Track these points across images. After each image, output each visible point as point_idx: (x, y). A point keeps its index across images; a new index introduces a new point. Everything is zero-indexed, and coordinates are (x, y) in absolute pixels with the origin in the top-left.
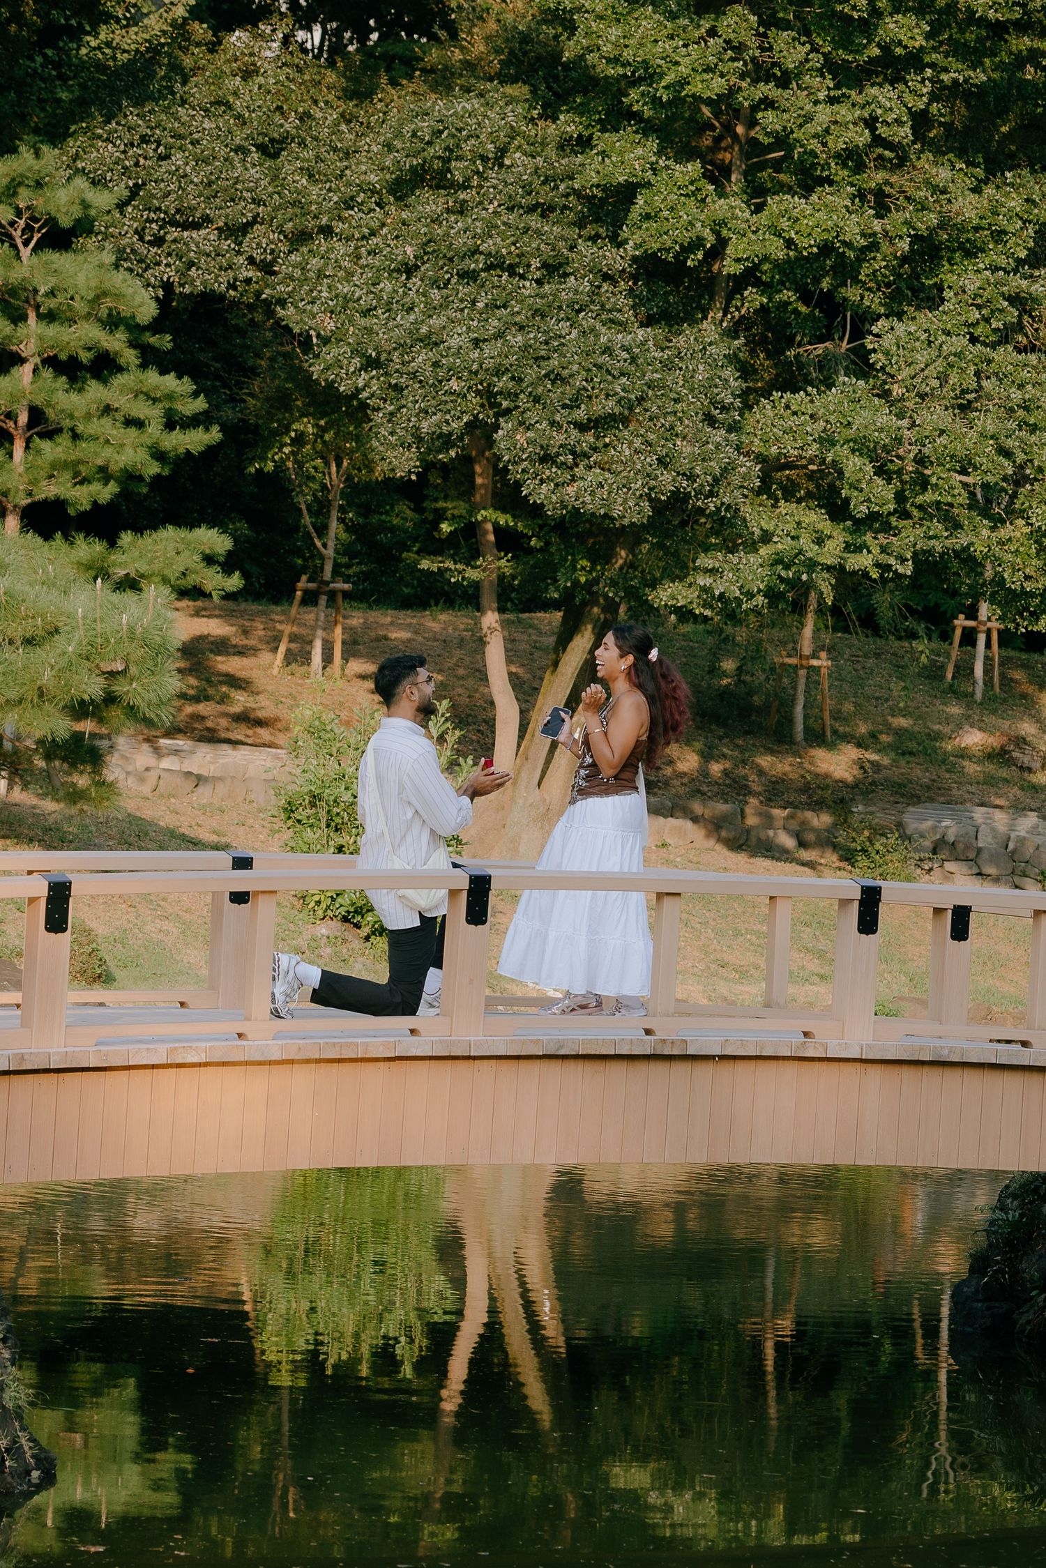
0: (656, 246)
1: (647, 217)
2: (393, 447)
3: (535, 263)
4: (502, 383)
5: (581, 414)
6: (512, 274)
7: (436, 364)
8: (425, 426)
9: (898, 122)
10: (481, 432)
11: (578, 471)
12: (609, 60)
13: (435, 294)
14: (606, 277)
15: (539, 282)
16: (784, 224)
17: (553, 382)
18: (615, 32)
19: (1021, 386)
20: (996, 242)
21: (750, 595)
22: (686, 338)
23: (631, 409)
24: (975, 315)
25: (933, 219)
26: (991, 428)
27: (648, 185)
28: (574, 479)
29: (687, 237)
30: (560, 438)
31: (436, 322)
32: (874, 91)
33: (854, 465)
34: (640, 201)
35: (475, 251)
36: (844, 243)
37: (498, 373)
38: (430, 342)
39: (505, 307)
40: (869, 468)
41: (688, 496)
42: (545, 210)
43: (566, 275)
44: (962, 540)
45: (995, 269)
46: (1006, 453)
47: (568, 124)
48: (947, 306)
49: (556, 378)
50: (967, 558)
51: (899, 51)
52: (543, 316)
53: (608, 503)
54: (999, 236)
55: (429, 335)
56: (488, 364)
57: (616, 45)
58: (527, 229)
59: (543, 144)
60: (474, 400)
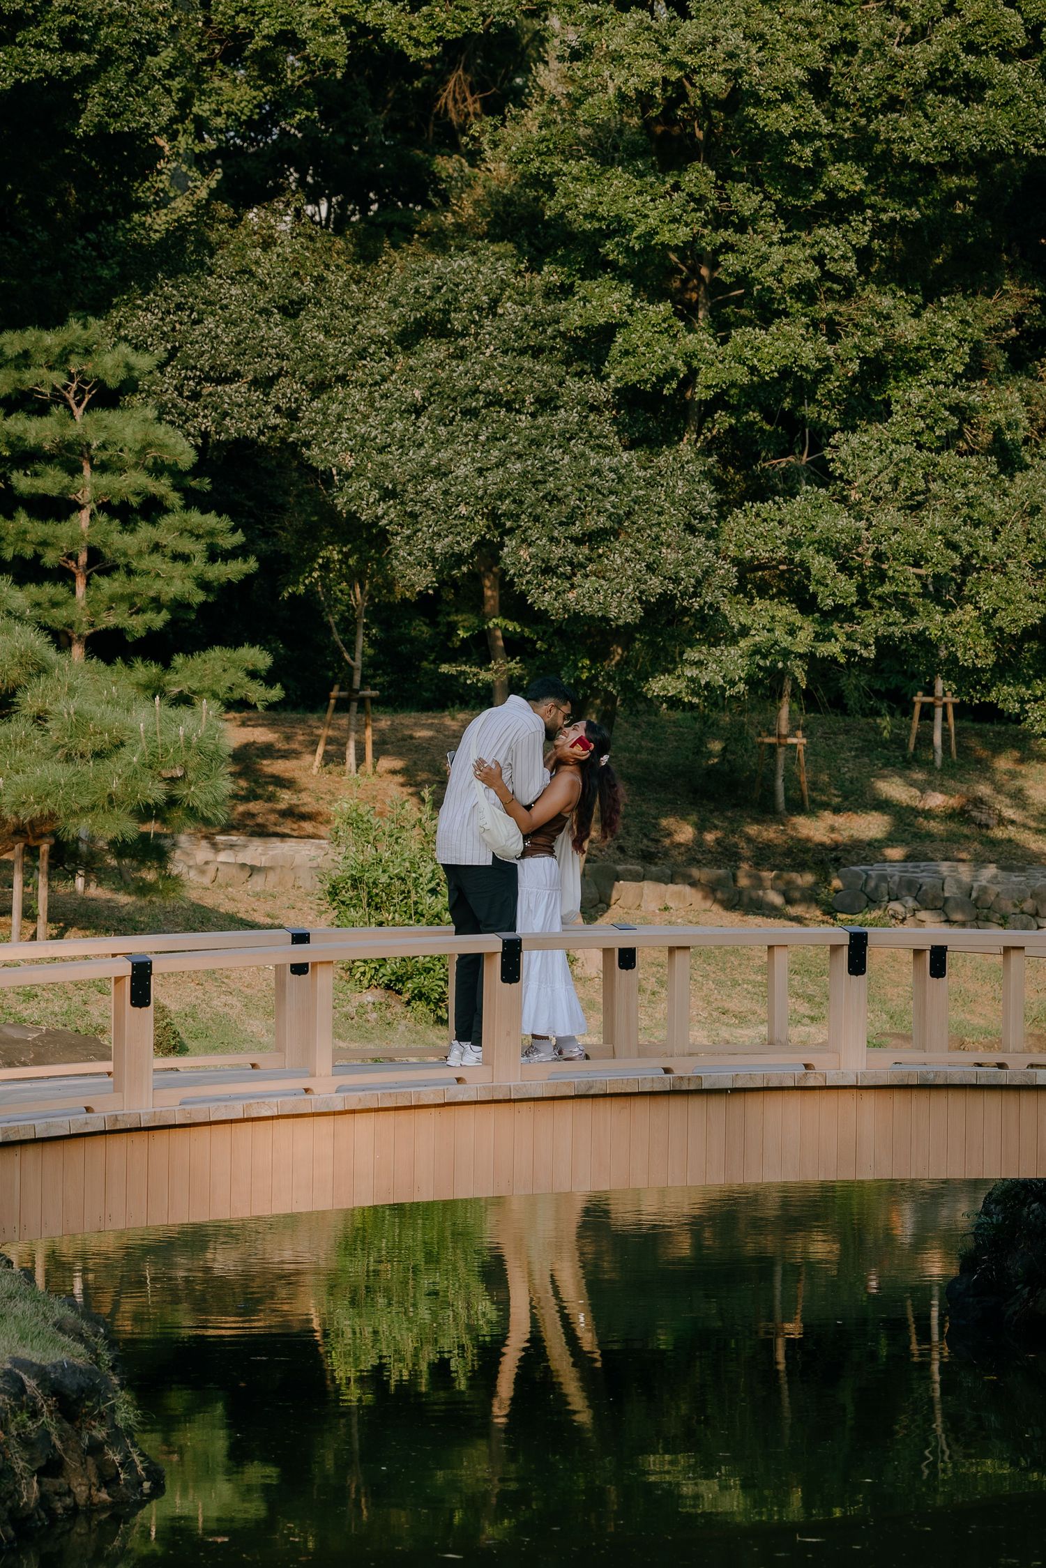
0: (635, 378)
1: (626, 353)
2: (412, 566)
3: (529, 398)
4: (505, 506)
5: (576, 530)
6: (509, 410)
7: (446, 493)
8: (439, 547)
9: (845, 258)
10: (488, 551)
11: (576, 580)
12: (586, 216)
13: (442, 431)
14: (593, 408)
15: (534, 415)
16: (748, 353)
17: (550, 503)
18: (590, 191)
19: (964, 486)
20: (936, 360)
21: (733, 683)
22: (665, 458)
23: (620, 523)
24: (920, 425)
25: (879, 342)
26: (939, 525)
27: (626, 324)
28: (573, 586)
29: (662, 368)
30: (558, 552)
31: (444, 455)
32: (821, 232)
33: (819, 563)
34: (619, 339)
35: (476, 391)
36: (801, 367)
37: (501, 496)
38: (440, 472)
39: (504, 438)
40: (833, 566)
41: (674, 597)
42: (537, 352)
43: (557, 408)
44: (918, 625)
45: (936, 383)
46: (954, 547)
47: (552, 274)
48: (895, 418)
49: (553, 499)
51: (841, 195)
52: (539, 445)
53: (604, 606)
54: (938, 354)
55: (438, 467)
56: (492, 489)
57: (592, 203)
58: (520, 370)
59: (531, 294)
60: (481, 522)
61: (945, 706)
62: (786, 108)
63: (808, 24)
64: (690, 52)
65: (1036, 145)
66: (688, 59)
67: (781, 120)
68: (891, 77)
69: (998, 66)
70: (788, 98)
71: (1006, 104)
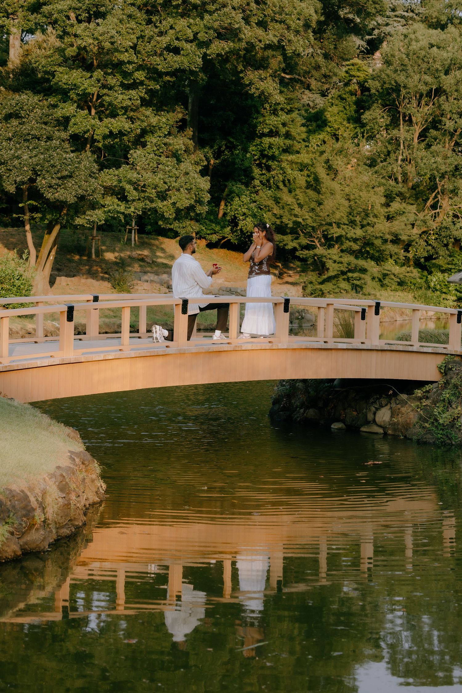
0: (78, 132)
1: (75, 124)
2: (9, 185)
3: (45, 137)
4: (38, 168)
5: (59, 175)
6: (39, 140)
7: (20, 163)
8: (18, 179)
9: (137, 99)
10: (32, 181)
11: (58, 190)
12: (64, 84)
13: (18, 145)
14: (63, 141)
15: (46, 142)
16: (110, 125)
17: (52, 167)
18: (66, 77)
19: (168, 166)
20: (160, 130)
21: (100, 221)
22: (83, 155)
23: (71, 174)
24: (155, 149)
25: (146, 124)
26: (162, 177)
27: (75, 116)
28: (57, 192)
29: (85, 129)
30: (54, 181)
31: (19, 152)
32: (131, 91)
33: (128, 187)
34: (73, 120)
35: (29, 134)
36: (125, 130)
37: (37, 165)
38: (18, 157)
39: (37, 148)
40: (132, 188)
41: (85, 196)
42: (46, 123)
43: (52, 140)
44: (154, 205)
45: (160, 137)
46: (165, 183)
47: (52, 100)
48: (148, 146)
49: (53, 166)
50: (155, 210)
51: (138, 81)
52: (48, 150)
53: (66, 198)
54: (160, 129)
55: (17, 156)
56: (35, 163)
57: (67, 80)
58: (42, 128)
59: (44, 106)
60: (30, 172)
61: (135, 229)
62: (126, 54)
63: (133, 29)
64: (101, 35)
65: (195, 68)
66: (100, 38)
67: (125, 57)
68: (155, 46)
69: (185, 44)
70: (127, 51)
71: (187, 55)
